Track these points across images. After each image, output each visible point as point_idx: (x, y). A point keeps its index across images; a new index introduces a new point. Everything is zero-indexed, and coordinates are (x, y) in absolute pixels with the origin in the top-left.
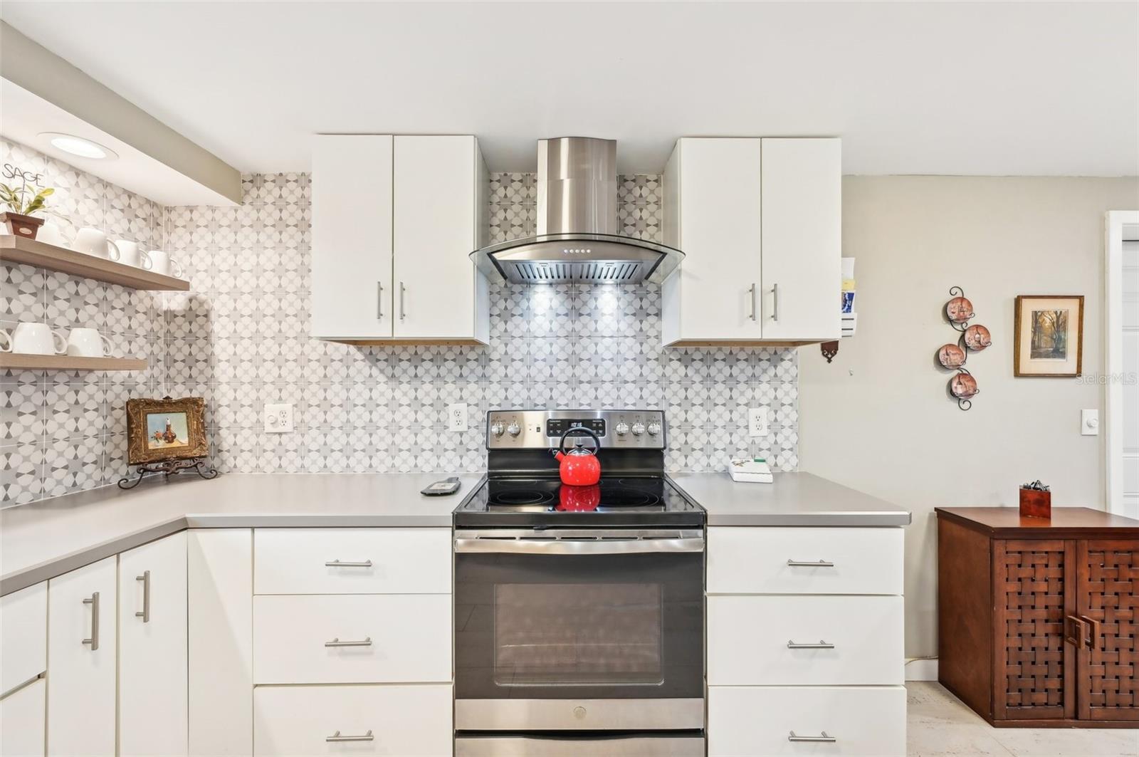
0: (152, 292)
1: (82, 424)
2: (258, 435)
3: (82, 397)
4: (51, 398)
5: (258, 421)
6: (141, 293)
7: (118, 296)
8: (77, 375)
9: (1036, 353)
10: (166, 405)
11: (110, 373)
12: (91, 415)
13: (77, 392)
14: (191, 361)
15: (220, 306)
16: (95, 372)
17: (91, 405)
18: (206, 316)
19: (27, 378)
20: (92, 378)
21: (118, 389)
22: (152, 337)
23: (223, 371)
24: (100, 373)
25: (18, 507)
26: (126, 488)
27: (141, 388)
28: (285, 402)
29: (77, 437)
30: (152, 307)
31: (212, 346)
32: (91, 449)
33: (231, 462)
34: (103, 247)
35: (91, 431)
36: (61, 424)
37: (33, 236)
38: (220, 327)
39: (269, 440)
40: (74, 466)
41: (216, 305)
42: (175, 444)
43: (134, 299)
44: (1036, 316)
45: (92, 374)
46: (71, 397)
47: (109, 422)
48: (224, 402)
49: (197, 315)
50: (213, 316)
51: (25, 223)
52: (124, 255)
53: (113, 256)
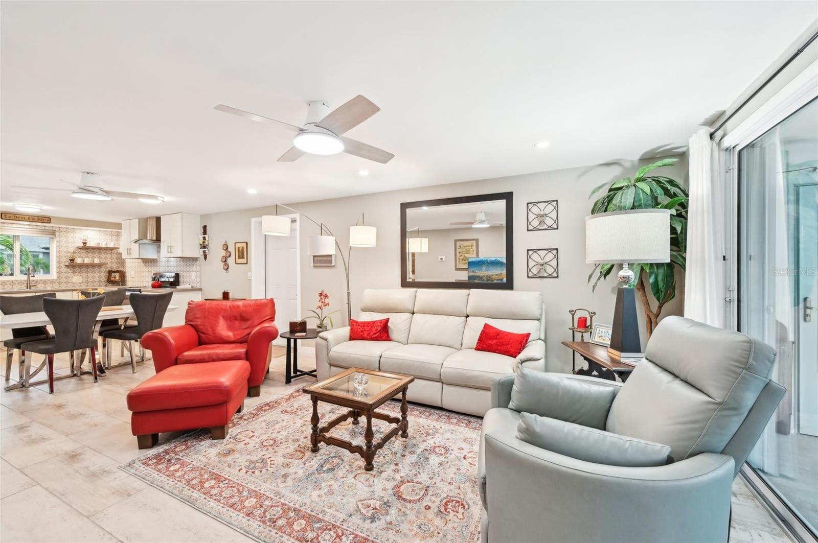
1: (100, 275)
3: (100, 270)
4: (95, 270)
9: (239, 258)
10: (115, 272)
11: (106, 266)
12: (102, 273)
14: (122, 263)
17: (102, 271)
19: (90, 267)
20: (103, 266)
22: (117, 258)
23: (127, 265)
27: (114, 268)
29: (100, 277)
31: (124, 260)
32: (103, 279)
34: (99, 244)
35: (103, 276)
36: (97, 274)
37: (86, 245)
40: (100, 282)
42: (116, 279)
43: (113, 251)
44: (239, 248)
46: (98, 270)
47: (106, 274)
48: (126, 270)
51: (85, 243)
52: (103, 245)
53: (101, 246)
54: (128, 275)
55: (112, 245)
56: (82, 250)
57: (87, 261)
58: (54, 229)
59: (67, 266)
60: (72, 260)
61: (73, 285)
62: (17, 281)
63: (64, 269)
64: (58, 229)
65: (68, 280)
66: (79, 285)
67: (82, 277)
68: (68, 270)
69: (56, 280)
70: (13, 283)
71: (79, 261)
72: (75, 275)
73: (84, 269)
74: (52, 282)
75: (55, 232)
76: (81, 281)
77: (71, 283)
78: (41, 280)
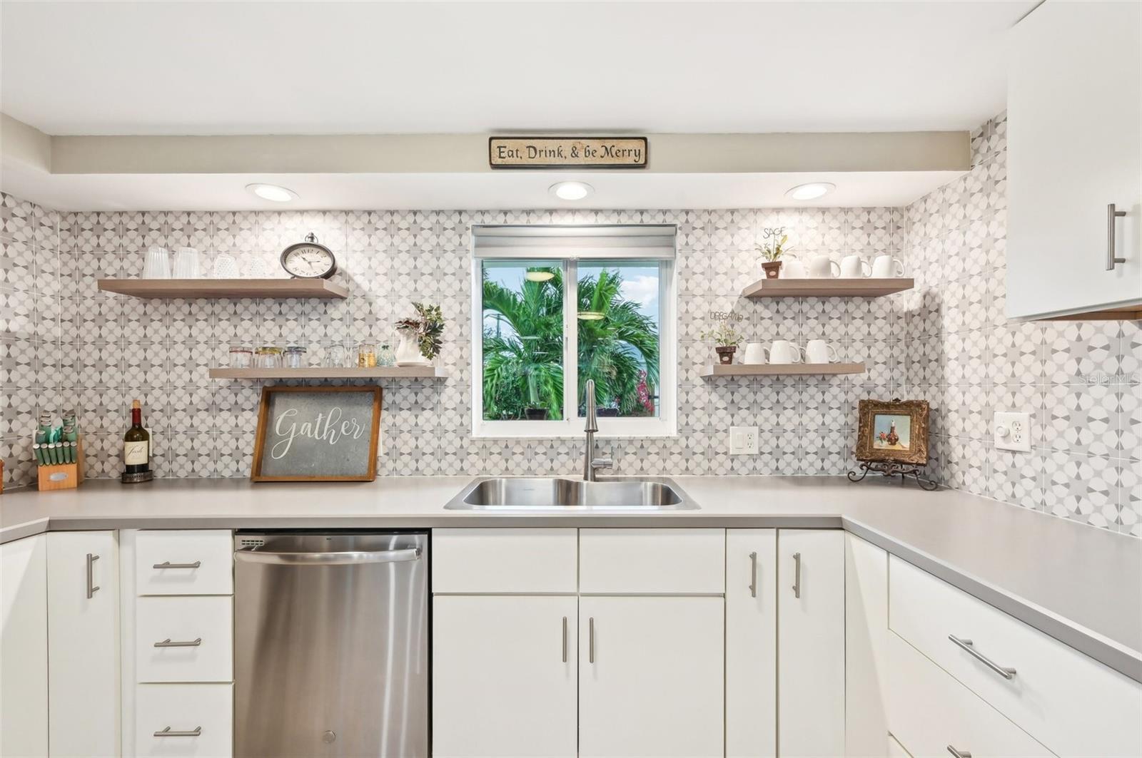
0: (892, 296)
1: (828, 420)
2: (987, 450)
3: (828, 397)
4: (805, 397)
5: (988, 432)
6: (881, 300)
7: (858, 307)
8: (824, 379)
10: (891, 407)
11: (851, 376)
12: (835, 413)
13: (823, 393)
14: (925, 361)
15: (949, 299)
16: (838, 376)
17: (835, 404)
18: (937, 311)
19: (789, 381)
20: (835, 381)
21: (858, 390)
22: (891, 341)
23: (953, 371)
24: (842, 377)
25: (784, 478)
26: (852, 481)
27: (880, 390)
28: (1020, 410)
29: (823, 430)
30: (892, 311)
31: (942, 343)
32: (836, 442)
33: (959, 478)
34: (827, 266)
35: (835, 426)
36: (812, 419)
37: (777, 276)
38: (950, 321)
39: (1000, 458)
40: (823, 453)
41: (946, 297)
42: (897, 447)
43: (874, 307)
45: (835, 378)
46: (819, 397)
47: (850, 420)
48: (953, 406)
49: (930, 310)
50: (944, 310)
51: (772, 267)
52: (844, 270)
53: (835, 274)
54: (954, 424)
55: (878, 269)
56: (759, 307)
57: (781, 354)
58: (669, 220)
59: (708, 380)
60: (726, 353)
61: (728, 464)
62: (563, 441)
63: (702, 395)
64: (683, 218)
65: (714, 443)
66: (750, 465)
67: (762, 431)
68: (714, 397)
69: (676, 441)
70: (552, 446)
71: (749, 355)
72: (737, 419)
73: (767, 394)
74: (664, 447)
75: (673, 236)
76: (755, 451)
77: (721, 458)
78: (631, 441)
